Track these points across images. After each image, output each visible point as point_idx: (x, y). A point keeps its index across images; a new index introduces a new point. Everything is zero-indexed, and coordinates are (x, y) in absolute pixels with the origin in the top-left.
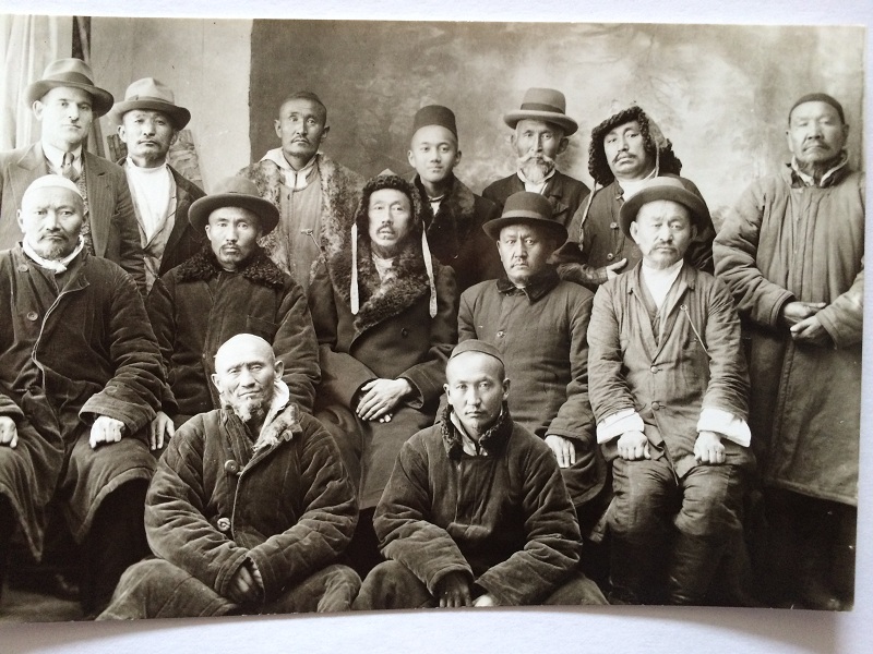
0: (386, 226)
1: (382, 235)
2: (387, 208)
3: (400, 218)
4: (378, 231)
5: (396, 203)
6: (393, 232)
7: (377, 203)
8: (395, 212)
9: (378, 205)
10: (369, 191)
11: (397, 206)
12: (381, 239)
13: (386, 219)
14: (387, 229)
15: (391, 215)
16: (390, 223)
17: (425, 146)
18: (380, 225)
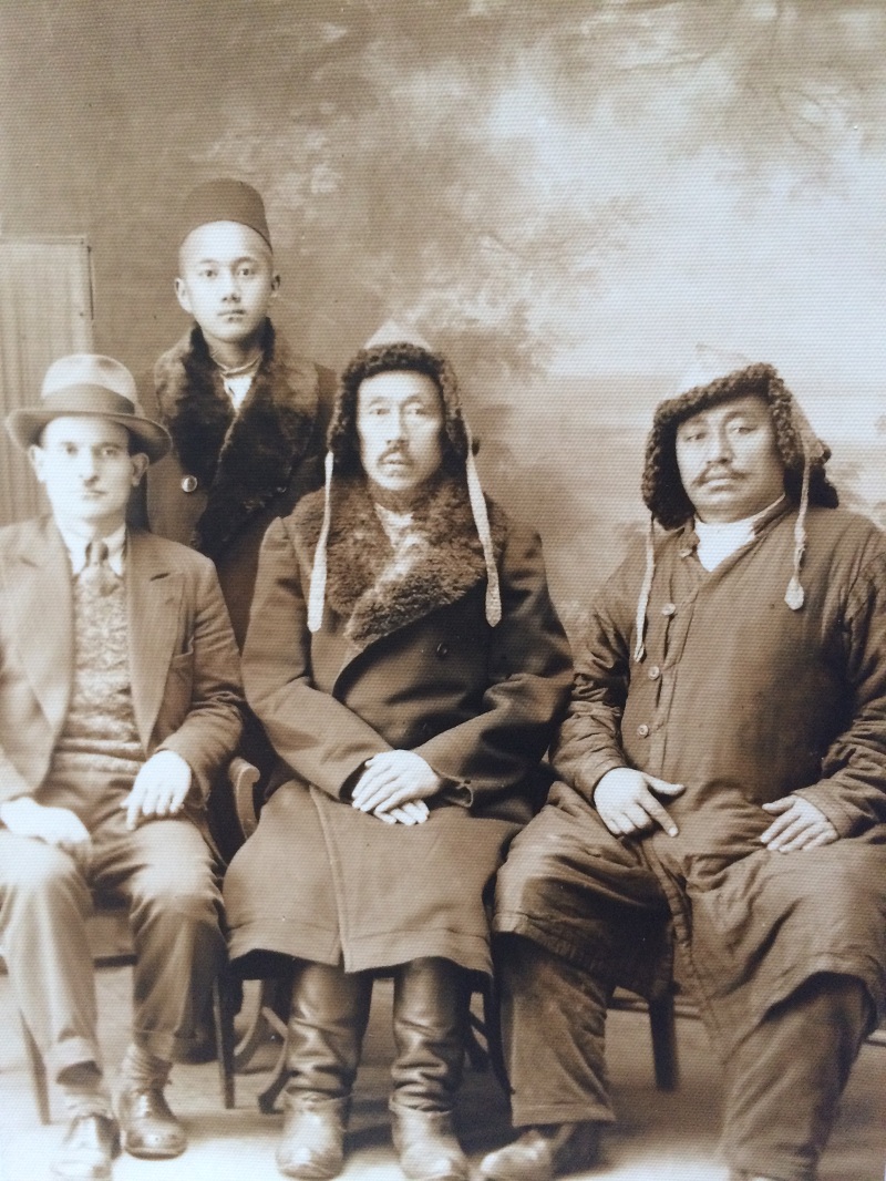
0: (395, 449)
1: (390, 468)
2: (395, 412)
3: (424, 430)
4: (381, 461)
5: (413, 399)
6: (409, 462)
7: (375, 402)
8: (413, 419)
9: (377, 406)
10: (355, 377)
11: (415, 406)
12: (385, 475)
13: (395, 433)
14: (397, 456)
15: (403, 425)
16: (401, 445)
17: (207, 267)
18: (384, 448)
